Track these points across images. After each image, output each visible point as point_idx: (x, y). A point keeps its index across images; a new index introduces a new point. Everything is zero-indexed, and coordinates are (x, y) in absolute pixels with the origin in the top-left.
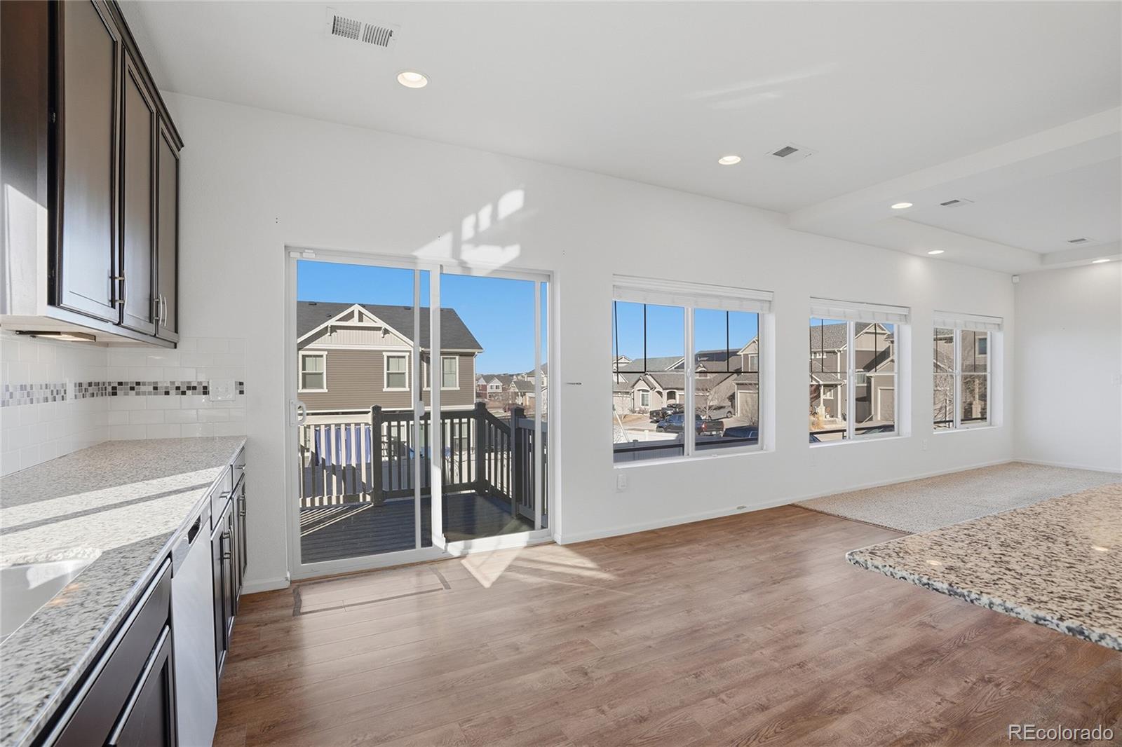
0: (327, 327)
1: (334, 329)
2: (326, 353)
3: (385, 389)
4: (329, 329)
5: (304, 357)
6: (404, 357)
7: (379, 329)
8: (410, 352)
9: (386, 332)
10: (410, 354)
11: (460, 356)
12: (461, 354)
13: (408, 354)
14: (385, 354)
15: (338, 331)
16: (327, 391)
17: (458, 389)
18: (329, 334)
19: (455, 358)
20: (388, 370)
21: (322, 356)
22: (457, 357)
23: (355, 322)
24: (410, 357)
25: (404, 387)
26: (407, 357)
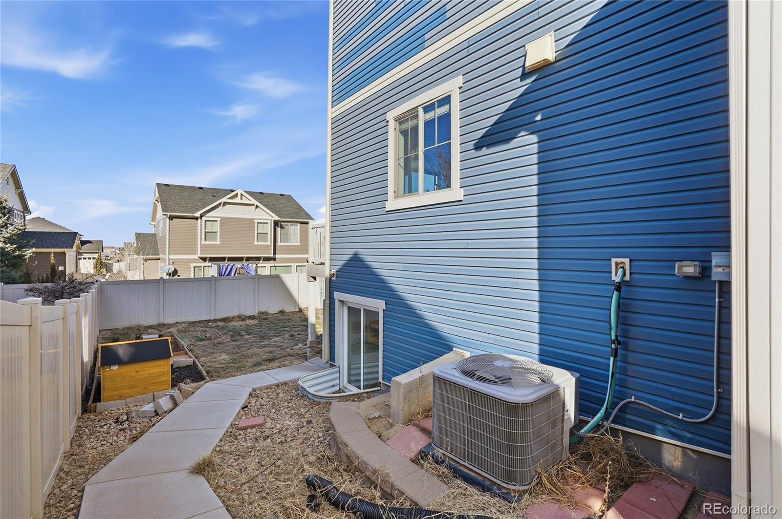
0: (221, 203)
1: (225, 204)
2: (220, 219)
3: (256, 243)
4: (222, 204)
5: (206, 221)
6: (267, 223)
7: (253, 205)
9: (257, 207)
11: (301, 224)
12: (302, 223)
13: (270, 221)
14: (256, 221)
15: (226, 205)
16: (219, 243)
17: (299, 244)
18: (221, 207)
19: (297, 225)
20: (257, 231)
21: (217, 221)
22: (299, 225)
23: (238, 200)
24: (271, 223)
25: (267, 242)
26: (269, 224)
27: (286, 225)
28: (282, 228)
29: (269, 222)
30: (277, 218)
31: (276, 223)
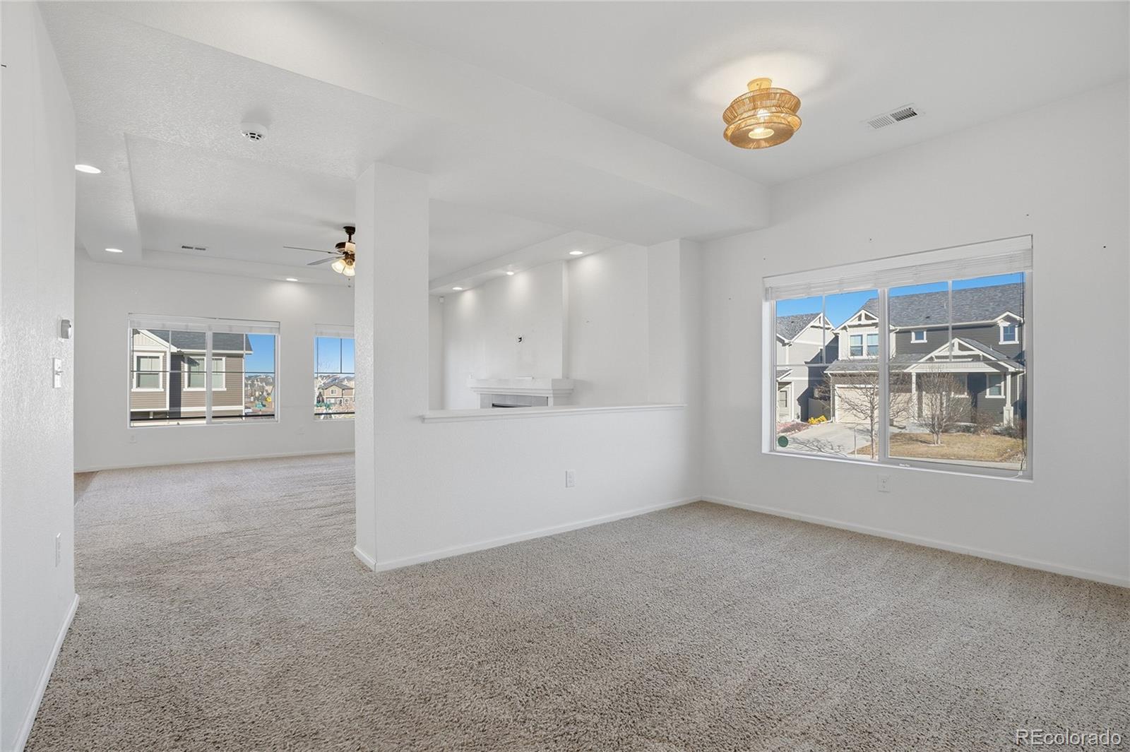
6: (158, 357)
8: (165, 352)
9: (135, 332)
10: (165, 355)
12: (230, 356)
13: (163, 354)
14: (135, 355)
17: (225, 389)
19: (221, 359)
20: (138, 369)
22: (224, 358)
24: (165, 358)
25: (158, 387)
26: (161, 358)
27: (199, 360)
28: (192, 363)
29: (161, 355)
30: (175, 350)
31: (177, 359)
